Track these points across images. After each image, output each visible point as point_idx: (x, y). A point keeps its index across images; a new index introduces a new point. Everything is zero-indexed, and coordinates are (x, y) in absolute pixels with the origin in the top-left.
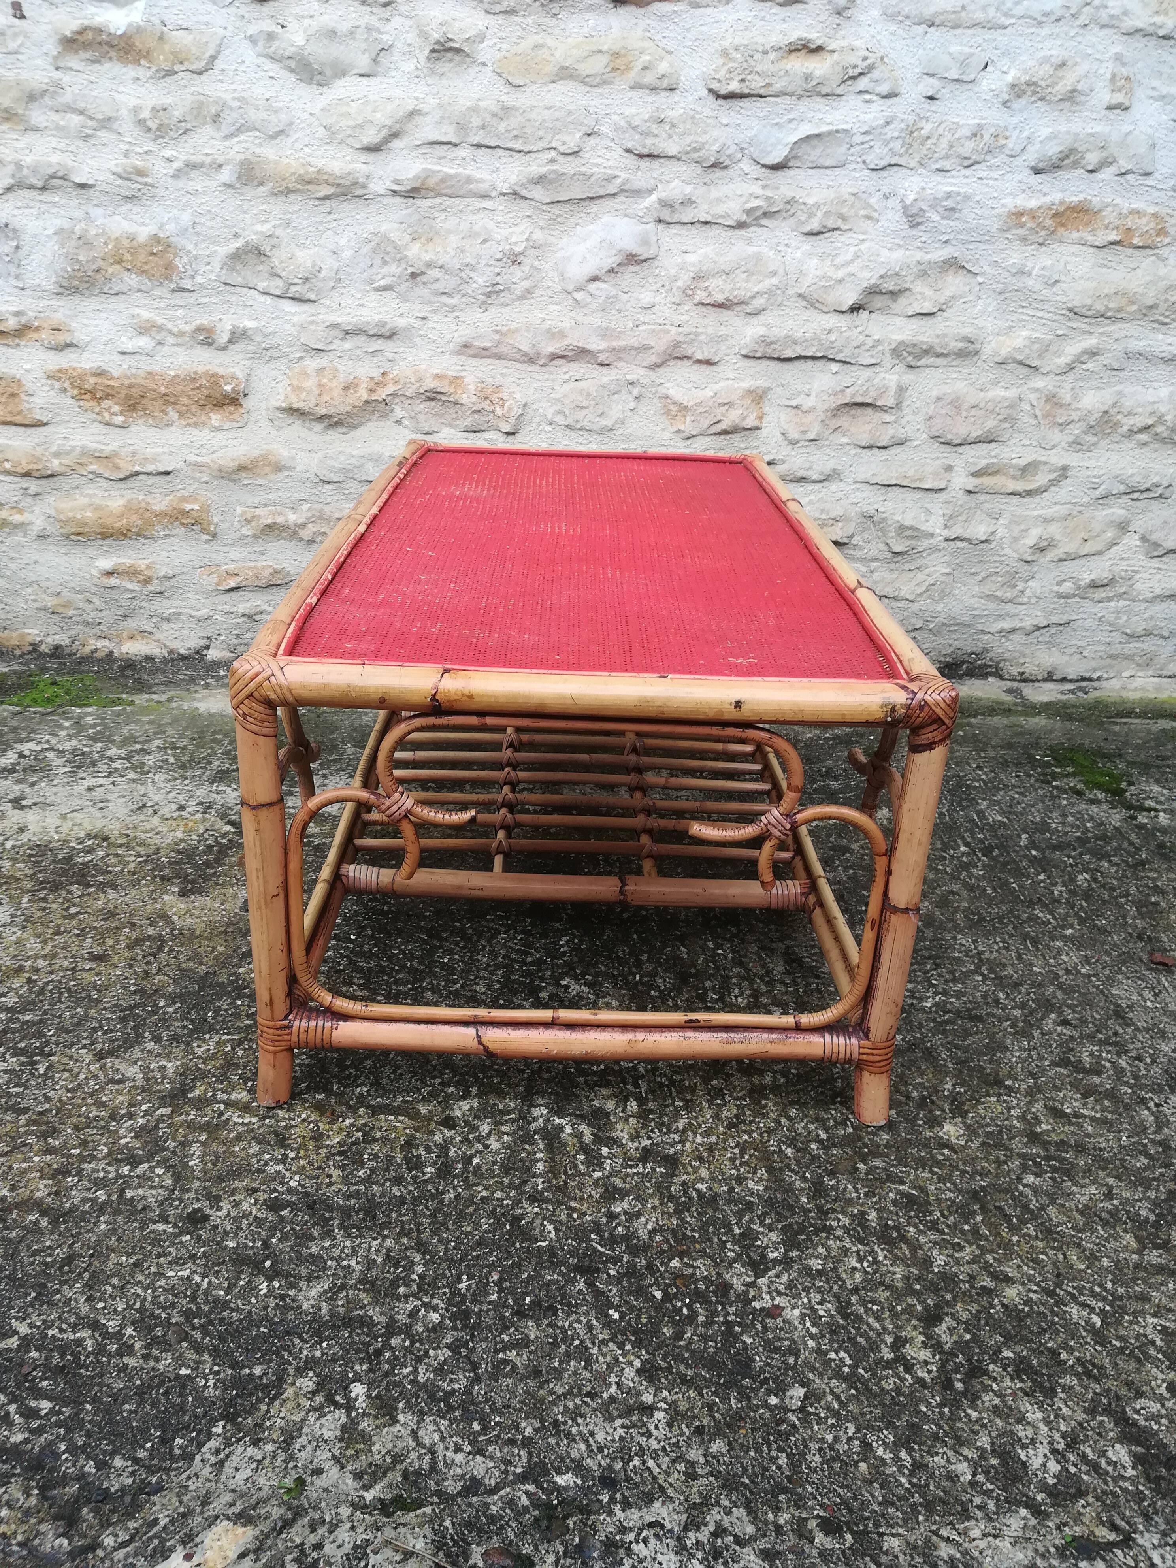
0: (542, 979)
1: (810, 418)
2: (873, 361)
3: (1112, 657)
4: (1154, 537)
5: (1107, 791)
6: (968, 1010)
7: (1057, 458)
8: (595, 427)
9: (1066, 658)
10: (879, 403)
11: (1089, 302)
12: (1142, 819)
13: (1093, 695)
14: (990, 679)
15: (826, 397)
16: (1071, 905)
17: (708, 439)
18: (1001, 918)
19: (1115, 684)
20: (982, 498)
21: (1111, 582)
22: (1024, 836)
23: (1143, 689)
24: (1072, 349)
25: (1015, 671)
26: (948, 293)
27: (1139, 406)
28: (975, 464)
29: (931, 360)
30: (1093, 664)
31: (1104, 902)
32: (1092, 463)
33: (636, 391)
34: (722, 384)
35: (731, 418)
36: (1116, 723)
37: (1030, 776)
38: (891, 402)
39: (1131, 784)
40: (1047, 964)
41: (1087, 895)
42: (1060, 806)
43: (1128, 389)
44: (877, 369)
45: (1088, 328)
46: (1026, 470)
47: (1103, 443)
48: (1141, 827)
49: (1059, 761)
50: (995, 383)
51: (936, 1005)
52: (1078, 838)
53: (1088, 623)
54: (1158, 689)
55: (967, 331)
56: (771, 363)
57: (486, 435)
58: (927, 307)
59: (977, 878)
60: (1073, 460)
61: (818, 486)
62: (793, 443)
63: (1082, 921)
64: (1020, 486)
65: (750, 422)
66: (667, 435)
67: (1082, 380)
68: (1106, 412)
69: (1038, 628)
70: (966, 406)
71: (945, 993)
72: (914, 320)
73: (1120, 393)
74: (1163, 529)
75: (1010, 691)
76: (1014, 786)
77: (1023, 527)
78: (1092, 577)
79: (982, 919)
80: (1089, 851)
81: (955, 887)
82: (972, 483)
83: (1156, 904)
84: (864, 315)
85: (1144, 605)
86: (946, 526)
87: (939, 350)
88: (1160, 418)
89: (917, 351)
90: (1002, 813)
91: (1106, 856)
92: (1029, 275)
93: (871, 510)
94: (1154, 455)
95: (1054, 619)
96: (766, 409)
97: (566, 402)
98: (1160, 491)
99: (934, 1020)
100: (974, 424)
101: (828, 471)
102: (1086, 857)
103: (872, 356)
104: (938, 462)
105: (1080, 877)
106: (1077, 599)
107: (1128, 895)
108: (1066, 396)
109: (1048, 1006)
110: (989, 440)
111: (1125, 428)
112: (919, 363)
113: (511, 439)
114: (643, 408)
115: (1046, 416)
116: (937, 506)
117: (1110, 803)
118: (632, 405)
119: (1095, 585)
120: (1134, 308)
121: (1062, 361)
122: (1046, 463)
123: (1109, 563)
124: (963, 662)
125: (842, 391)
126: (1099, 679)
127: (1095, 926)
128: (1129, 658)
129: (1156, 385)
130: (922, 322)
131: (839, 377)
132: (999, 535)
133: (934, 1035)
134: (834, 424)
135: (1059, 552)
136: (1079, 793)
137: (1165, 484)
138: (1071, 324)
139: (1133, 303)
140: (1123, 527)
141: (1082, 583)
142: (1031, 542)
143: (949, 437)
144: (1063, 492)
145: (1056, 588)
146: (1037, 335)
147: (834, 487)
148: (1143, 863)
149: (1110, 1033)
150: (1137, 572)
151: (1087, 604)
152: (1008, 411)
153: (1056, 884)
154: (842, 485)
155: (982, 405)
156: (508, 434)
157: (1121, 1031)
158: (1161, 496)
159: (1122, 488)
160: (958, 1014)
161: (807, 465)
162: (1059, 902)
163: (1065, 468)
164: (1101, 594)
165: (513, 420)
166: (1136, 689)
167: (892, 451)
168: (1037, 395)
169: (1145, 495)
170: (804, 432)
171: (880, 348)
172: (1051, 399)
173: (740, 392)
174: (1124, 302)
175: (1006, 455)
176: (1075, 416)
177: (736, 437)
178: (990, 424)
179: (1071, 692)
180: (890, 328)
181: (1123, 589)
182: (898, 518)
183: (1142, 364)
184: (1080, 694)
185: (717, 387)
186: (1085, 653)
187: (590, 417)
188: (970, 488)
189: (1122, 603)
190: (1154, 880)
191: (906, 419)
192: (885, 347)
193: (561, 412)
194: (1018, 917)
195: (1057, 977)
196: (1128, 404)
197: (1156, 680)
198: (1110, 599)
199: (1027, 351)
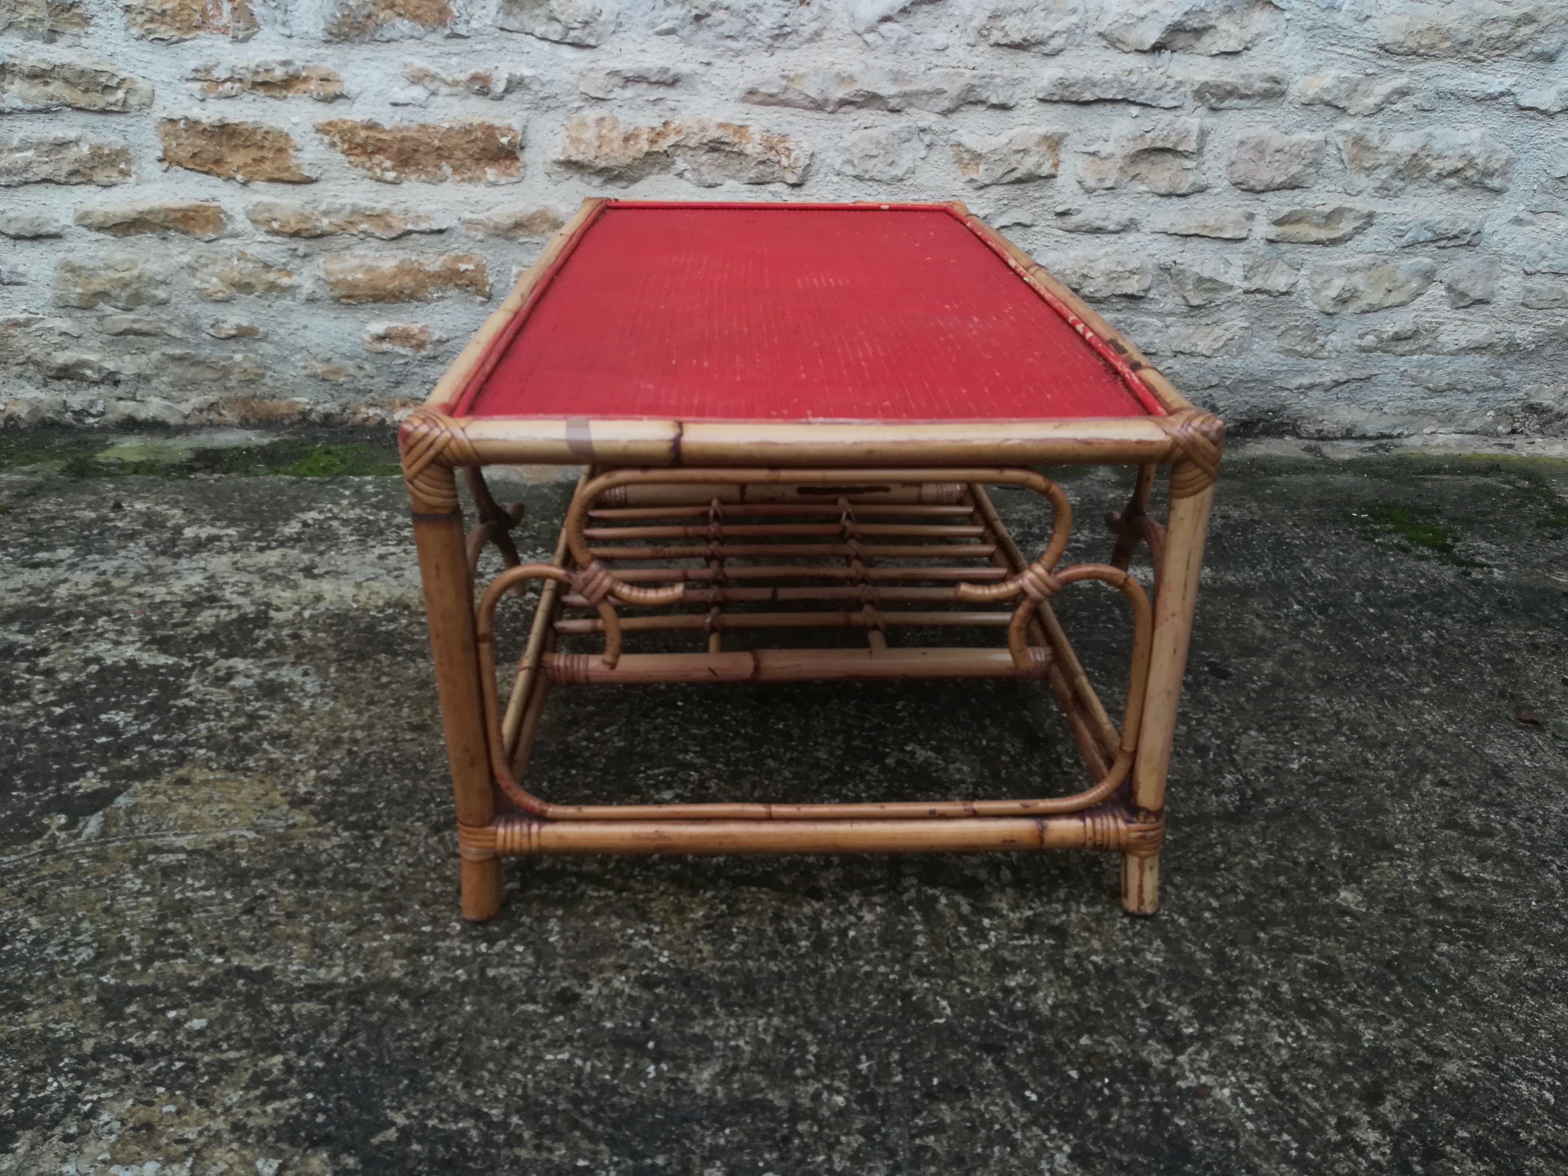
0: (886, 745)
1: (1108, 164)
2: (1175, 103)
3: (1413, 412)
4: (1461, 287)
5: (1433, 547)
6: (1338, 771)
7: (1362, 205)
8: (885, 177)
9: (1366, 414)
10: (1180, 149)
11: (1401, 38)
12: (1476, 575)
13: (1395, 452)
14: (1287, 438)
15: (1125, 143)
16: (1422, 663)
17: (1001, 189)
18: (1352, 677)
19: (1415, 441)
20: (1284, 247)
21: (1415, 334)
22: (1358, 594)
23: (1445, 446)
24: (1382, 89)
25: (1312, 429)
26: (1254, 30)
27: (1448, 148)
28: (1277, 211)
29: (1235, 102)
30: (1394, 421)
31: (1457, 660)
32: (1397, 210)
33: (927, 139)
34: (1018, 130)
35: (1027, 165)
36: (1425, 480)
37: (1350, 533)
38: (1192, 146)
39: (1456, 539)
40: (1411, 723)
41: (1437, 652)
42: (1388, 563)
43: (1438, 130)
44: (1179, 112)
45: (1398, 66)
46: (1332, 217)
47: (1410, 188)
48: (1477, 583)
49: (1377, 517)
50: (1300, 125)
51: (1303, 766)
52: (1413, 595)
53: (1390, 378)
54: (1461, 445)
55: (1273, 71)
56: (1068, 107)
57: (771, 187)
58: (1232, 46)
59: (1318, 636)
60: (1379, 206)
61: (1113, 237)
62: (1089, 191)
63: (1437, 679)
64: (1323, 234)
65: (1045, 170)
66: (959, 185)
67: (1391, 121)
68: (1415, 155)
69: (1337, 384)
70: (1270, 150)
71: (1310, 754)
72: (1218, 60)
73: (1430, 135)
74: (1469, 278)
75: (1308, 449)
76: (1336, 544)
77: (1325, 277)
78: (1396, 329)
79: (1331, 679)
80: (1428, 608)
81: (1297, 646)
82: (1273, 232)
83: (1511, 661)
84: (1167, 54)
85: (1449, 358)
86: (1246, 278)
87: (1243, 91)
88: (1470, 161)
89: (1221, 92)
90: (1330, 571)
91: (1446, 613)
92: (1339, 10)
93: (1168, 261)
94: (1463, 201)
95: (1355, 374)
96: (1062, 156)
97: (855, 151)
98: (1468, 238)
99: (1305, 783)
100: (1278, 169)
101: (1124, 220)
102: (1427, 614)
103: (1174, 99)
104: (1240, 210)
105: (1425, 635)
106: (1379, 353)
107: (1479, 652)
108: (1374, 138)
109: (1422, 767)
110: (1293, 185)
111: (1434, 172)
112: (1223, 106)
113: (796, 191)
114: (934, 156)
115: (1352, 160)
116: (1238, 258)
117: (1440, 559)
118: (923, 153)
119: (1398, 338)
120: (1448, 44)
121: (1371, 101)
122: (1351, 210)
123: (1415, 313)
124: (1259, 420)
125: (1142, 136)
126: (1399, 436)
127: (1452, 684)
128: (1430, 413)
129: (1467, 126)
130: (1227, 62)
131: (1139, 120)
132: (1300, 286)
133: (1308, 798)
134: (1133, 170)
135: (1363, 303)
136: (1405, 550)
137: (1474, 230)
138: (1381, 62)
139: (1446, 39)
140: (1428, 276)
141: (1385, 336)
142: (1333, 292)
143: (1252, 183)
144: (1367, 241)
145: (1358, 342)
146: (1345, 74)
147: (1130, 237)
148: (1487, 619)
149: (1494, 793)
150: (1441, 324)
151: (1388, 357)
152: (1314, 155)
153: (1401, 642)
154: (1138, 235)
155: (1287, 149)
156: (794, 186)
157: (1504, 791)
158: (1469, 244)
159: (1429, 235)
160: (1328, 774)
161: (1104, 215)
162: (1409, 660)
163: (1371, 215)
164: (1405, 347)
165: (799, 171)
166: (1438, 446)
167: (1192, 199)
168: (1344, 138)
169: (1452, 243)
170: (1101, 180)
171: (1182, 89)
172: (1359, 142)
173: (1036, 139)
174: (1437, 38)
175: (1310, 202)
176: (1383, 160)
177: (1031, 187)
178: (1294, 169)
179: (1371, 449)
180: (1192, 68)
181: (1427, 342)
182: (1196, 269)
183: (1453, 104)
184: (1380, 451)
185: (1012, 133)
186: (1386, 409)
187: (880, 166)
188: (1272, 236)
189: (1425, 356)
190: (1502, 635)
191: (1207, 165)
192: (1187, 89)
193: (849, 162)
194: (1369, 676)
195: (1424, 737)
196: (1438, 146)
197: (1458, 436)
198: (1412, 353)
199: (1335, 91)
